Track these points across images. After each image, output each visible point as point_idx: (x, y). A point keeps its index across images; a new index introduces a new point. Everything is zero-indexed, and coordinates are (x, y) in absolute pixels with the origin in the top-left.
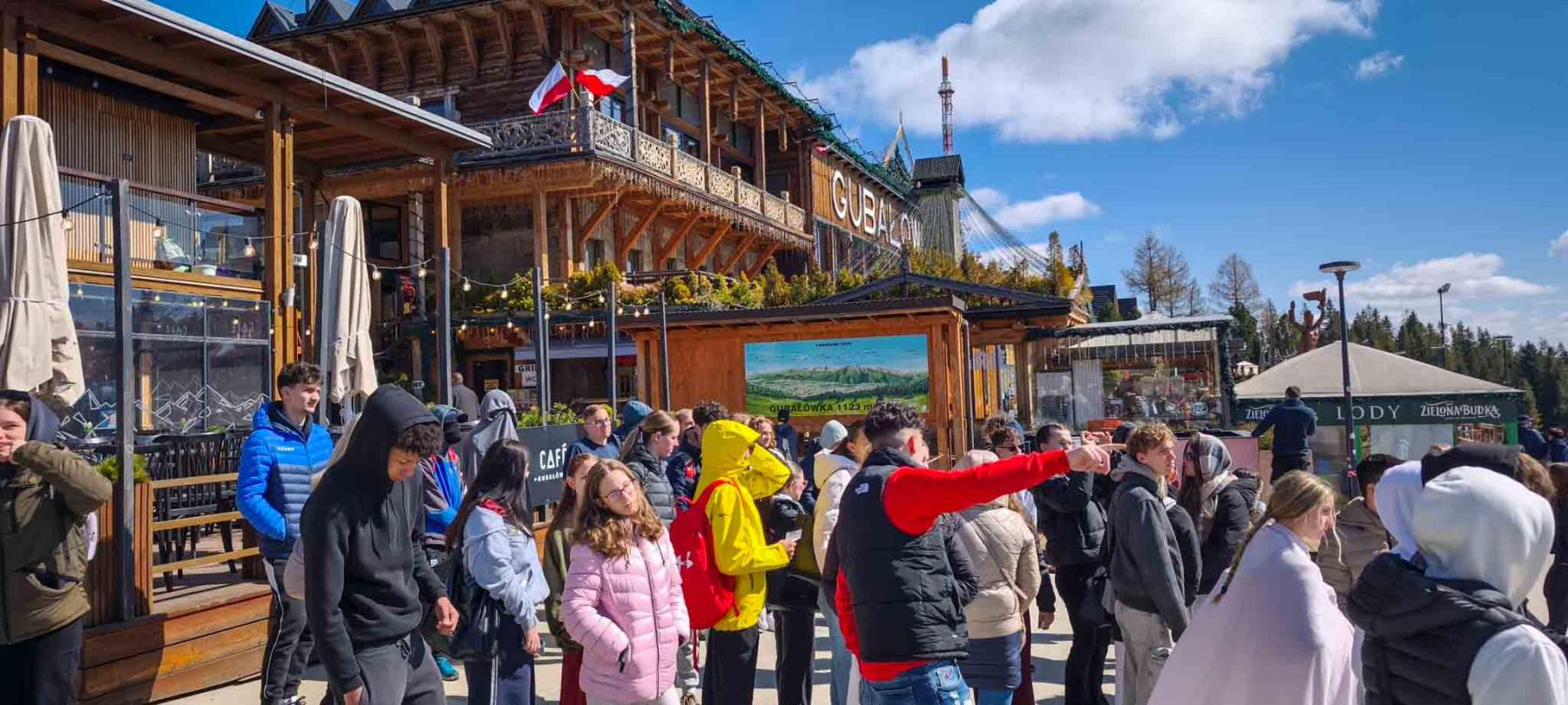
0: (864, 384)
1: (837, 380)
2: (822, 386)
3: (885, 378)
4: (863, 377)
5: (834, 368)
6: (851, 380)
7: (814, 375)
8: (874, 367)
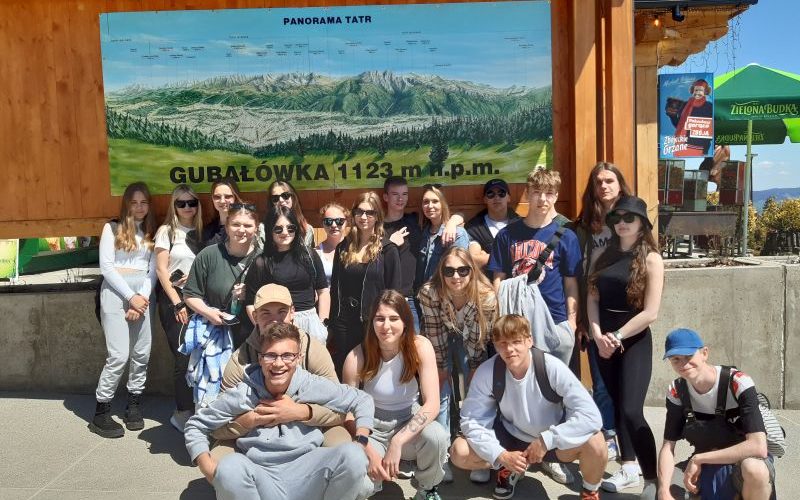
0: (404, 118)
1: (337, 107)
2: (301, 121)
3: (450, 103)
4: (400, 101)
5: (330, 78)
6: (371, 107)
7: (281, 94)
8: (425, 77)
